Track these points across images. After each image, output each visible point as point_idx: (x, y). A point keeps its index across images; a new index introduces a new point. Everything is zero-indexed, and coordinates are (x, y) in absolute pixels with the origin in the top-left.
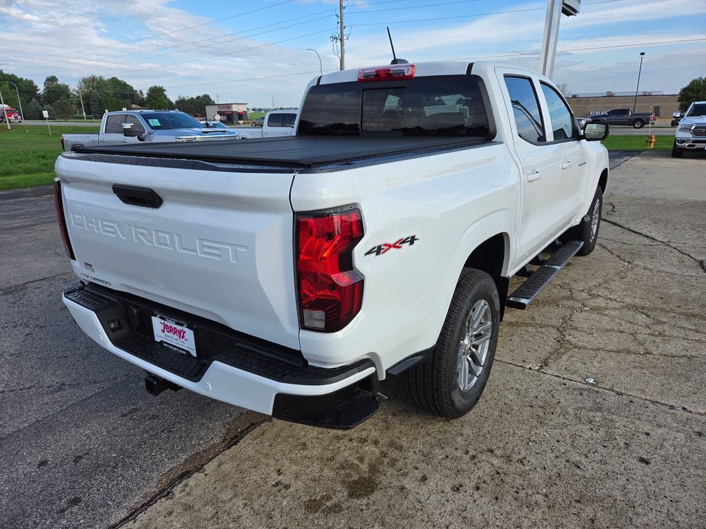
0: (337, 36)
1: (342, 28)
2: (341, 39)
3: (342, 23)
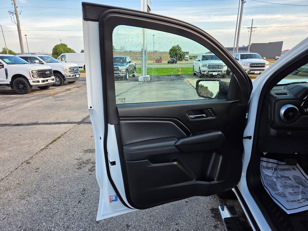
0: (13, 11)
1: (16, 8)
2: (16, 14)
3: (15, 4)
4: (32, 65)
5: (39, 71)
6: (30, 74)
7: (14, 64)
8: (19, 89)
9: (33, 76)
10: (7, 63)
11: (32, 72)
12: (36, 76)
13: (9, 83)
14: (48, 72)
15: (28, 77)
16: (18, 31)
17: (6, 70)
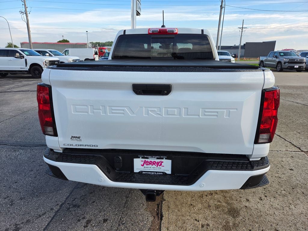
1: (26, 8)
3: (25, 5)
4: (44, 57)
5: (50, 61)
6: (44, 63)
7: (31, 56)
8: (35, 74)
9: (46, 65)
10: (27, 55)
11: (45, 62)
12: (48, 65)
13: (28, 70)
14: (57, 62)
15: (42, 66)
16: (27, 29)
17: (26, 60)
